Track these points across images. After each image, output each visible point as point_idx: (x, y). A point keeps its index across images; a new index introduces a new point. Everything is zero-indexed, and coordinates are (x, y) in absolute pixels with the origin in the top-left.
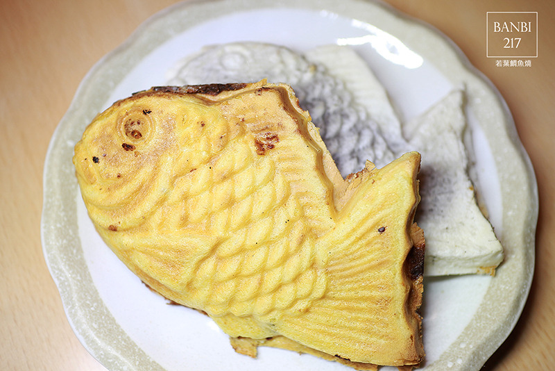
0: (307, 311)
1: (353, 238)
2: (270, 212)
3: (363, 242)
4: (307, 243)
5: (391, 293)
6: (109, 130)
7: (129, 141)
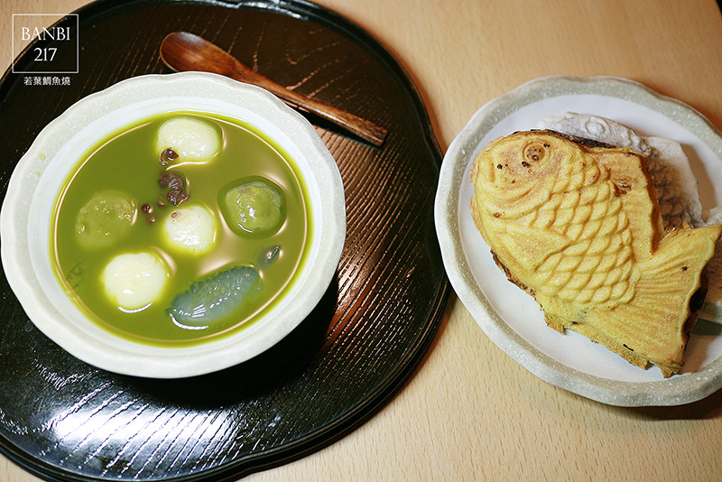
0: (613, 309)
1: (662, 269)
2: (611, 235)
3: (670, 273)
4: (629, 263)
5: (677, 313)
6: (516, 149)
7: (528, 161)
